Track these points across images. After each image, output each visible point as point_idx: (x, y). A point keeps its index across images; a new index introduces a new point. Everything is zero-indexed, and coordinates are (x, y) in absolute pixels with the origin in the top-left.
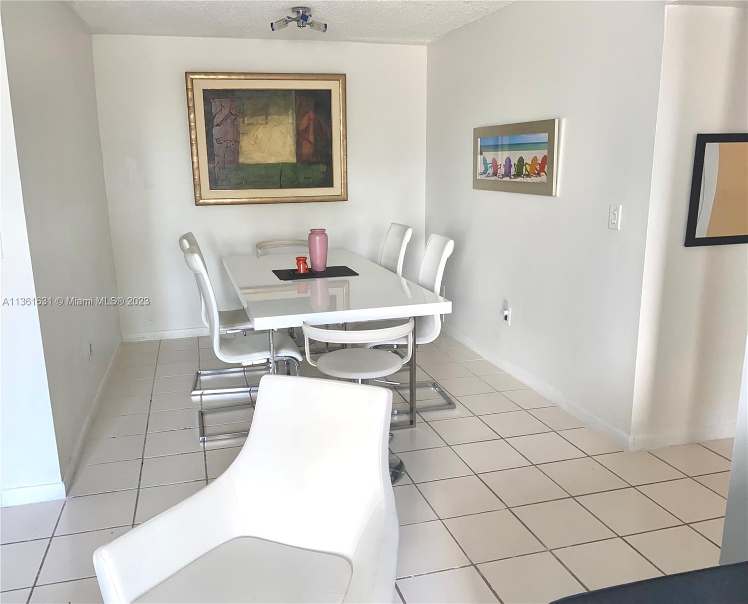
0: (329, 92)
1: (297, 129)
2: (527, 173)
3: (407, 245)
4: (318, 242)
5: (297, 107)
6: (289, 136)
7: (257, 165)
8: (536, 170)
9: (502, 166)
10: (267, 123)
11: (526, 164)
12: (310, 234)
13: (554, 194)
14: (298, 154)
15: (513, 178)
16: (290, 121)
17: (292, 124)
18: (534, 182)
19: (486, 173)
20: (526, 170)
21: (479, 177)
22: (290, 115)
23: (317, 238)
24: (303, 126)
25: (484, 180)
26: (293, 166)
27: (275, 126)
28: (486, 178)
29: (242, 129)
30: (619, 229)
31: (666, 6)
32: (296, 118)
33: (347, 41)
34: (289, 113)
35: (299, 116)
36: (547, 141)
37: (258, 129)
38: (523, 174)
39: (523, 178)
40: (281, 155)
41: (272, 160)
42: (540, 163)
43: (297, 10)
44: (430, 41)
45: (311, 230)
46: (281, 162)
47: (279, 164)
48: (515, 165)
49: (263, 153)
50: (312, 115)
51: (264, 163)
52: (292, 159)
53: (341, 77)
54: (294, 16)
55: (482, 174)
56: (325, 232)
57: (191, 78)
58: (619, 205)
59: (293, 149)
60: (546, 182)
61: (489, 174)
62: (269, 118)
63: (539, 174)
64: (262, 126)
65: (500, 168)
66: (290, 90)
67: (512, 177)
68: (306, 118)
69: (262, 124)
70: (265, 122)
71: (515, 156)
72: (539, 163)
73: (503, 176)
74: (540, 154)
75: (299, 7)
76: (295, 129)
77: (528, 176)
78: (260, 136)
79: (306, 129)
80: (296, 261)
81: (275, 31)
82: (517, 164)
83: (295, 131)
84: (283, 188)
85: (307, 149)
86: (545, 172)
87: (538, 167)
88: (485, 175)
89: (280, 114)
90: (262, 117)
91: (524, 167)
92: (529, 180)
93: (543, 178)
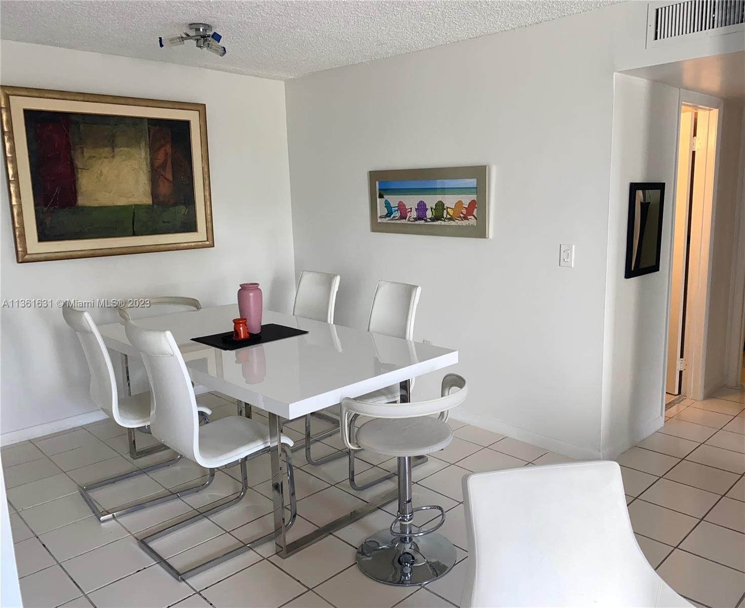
0: (187, 123)
1: (152, 165)
2: (448, 216)
3: (337, 293)
4: (252, 299)
5: (151, 139)
6: (141, 172)
7: (101, 208)
8: (462, 213)
9: (414, 210)
10: (113, 157)
11: (447, 208)
12: (240, 290)
13: (487, 237)
14: (154, 194)
15: (429, 222)
16: (143, 155)
17: (146, 158)
18: (459, 225)
19: (390, 217)
20: (448, 213)
21: (379, 220)
22: (142, 148)
23: (251, 294)
24: (158, 163)
25: (388, 223)
26: (147, 207)
27: (124, 160)
28: (390, 221)
29: (79, 163)
30: (573, 266)
31: (615, 73)
32: (150, 151)
33: (206, 67)
34: (141, 146)
35: (153, 151)
36: (475, 186)
37: (102, 164)
38: (443, 217)
39: (445, 221)
40: (134, 195)
41: (122, 202)
42: (467, 206)
43: (197, 27)
44: (292, 77)
45: (240, 285)
46: (133, 203)
47: (131, 206)
48: (432, 209)
49: (110, 193)
50: (168, 148)
51: (112, 205)
52: (148, 200)
53: (201, 108)
54: (192, 33)
55: (385, 217)
56: (259, 287)
57: (7, 94)
58: (572, 245)
59: (148, 189)
60: (476, 225)
61: (394, 217)
62: (117, 150)
63: (465, 218)
64: (107, 160)
65: (411, 211)
66: (141, 119)
67: (429, 220)
68: (162, 151)
69: (107, 158)
70: (111, 155)
71: (431, 201)
72: (465, 208)
73: (416, 219)
74: (466, 199)
75: (201, 24)
76: (149, 165)
77: (451, 219)
78: (105, 171)
79: (163, 166)
80: (233, 324)
81: (163, 47)
82: (434, 207)
83: (149, 167)
84: (138, 235)
85: (165, 189)
86: (474, 216)
87: (464, 211)
88: (389, 218)
89: (128, 146)
90: (107, 149)
91: (445, 211)
92: (453, 223)
93: (472, 221)
